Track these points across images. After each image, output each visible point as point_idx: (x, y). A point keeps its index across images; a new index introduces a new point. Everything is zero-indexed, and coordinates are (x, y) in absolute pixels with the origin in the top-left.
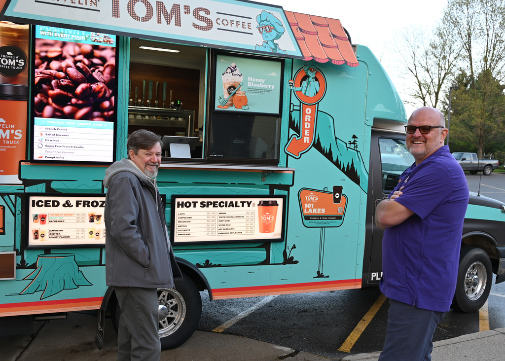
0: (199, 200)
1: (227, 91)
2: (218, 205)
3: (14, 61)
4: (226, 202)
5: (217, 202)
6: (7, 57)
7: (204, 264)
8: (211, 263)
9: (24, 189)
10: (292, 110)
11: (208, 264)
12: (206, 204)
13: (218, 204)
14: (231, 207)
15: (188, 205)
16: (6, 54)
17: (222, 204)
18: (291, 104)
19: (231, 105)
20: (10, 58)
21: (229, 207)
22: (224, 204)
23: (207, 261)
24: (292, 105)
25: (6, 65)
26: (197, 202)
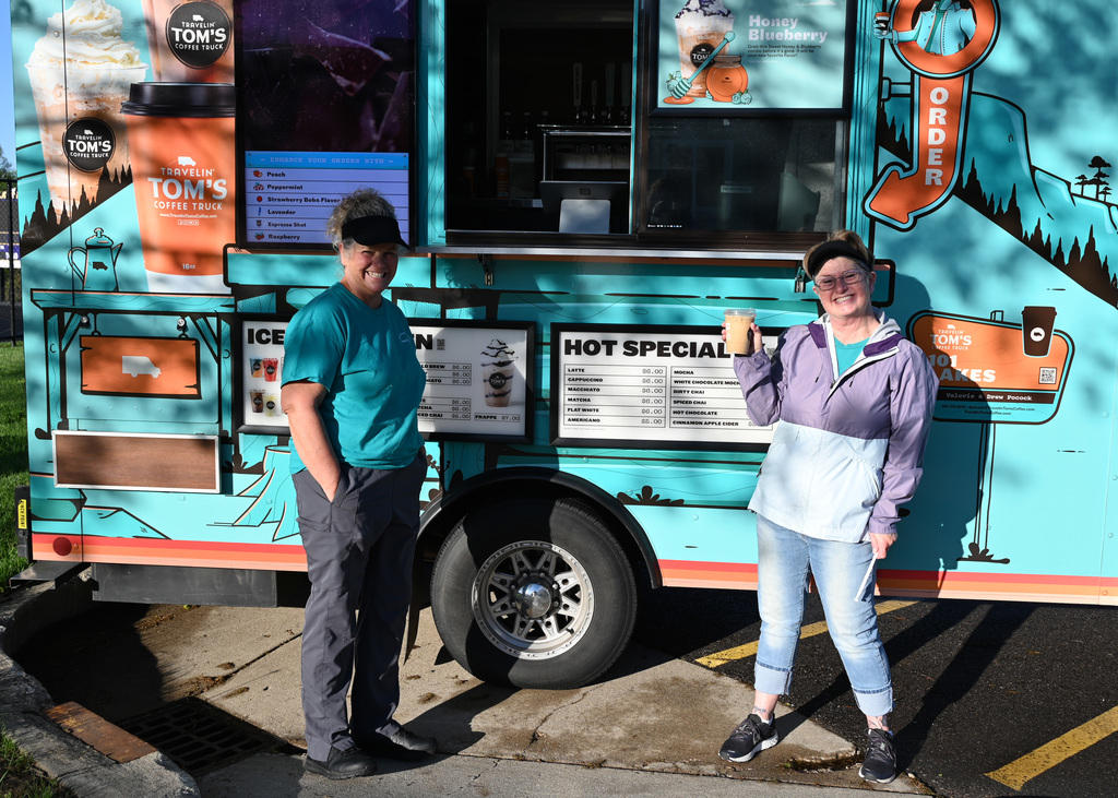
0: (621, 338)
1: (689, 59)
2: (671, 351)
3: (207, 32)
4: (694, 345)
5: (669, 344)
6: (193, 25)
7: (638, 495)
8: (658, 496)
9: (235, 306)
10: (885, 96)
11: (648, 497)
12: (638, 347)
13: (671, 347)
14: (706, 358)
15: (592, 348)
16: (191, 21)
17: (681, 350)
18: (881, 78)
19: (703, 94)
20: (199, 28)
21: (701, 356)
22: (688, 350)
23: (647, 490)
24: (886, 83)
25: (192, 44)
26: (615, 343)
